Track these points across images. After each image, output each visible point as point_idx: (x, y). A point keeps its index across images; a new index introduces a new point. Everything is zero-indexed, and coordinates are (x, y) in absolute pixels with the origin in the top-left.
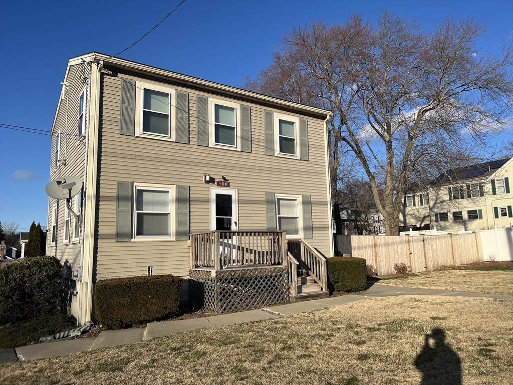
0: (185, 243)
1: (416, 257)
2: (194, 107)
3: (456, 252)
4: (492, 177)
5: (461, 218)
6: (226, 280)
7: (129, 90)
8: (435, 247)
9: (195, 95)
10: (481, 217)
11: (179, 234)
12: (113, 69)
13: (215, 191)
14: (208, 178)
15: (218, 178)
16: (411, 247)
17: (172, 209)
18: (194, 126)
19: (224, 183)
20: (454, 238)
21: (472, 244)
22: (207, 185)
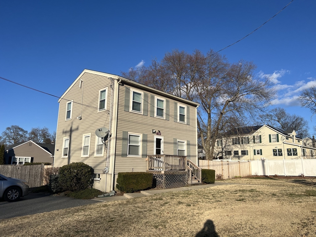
0: (145, 159)
1: (225, 172)
2: (149, 100)
3: (241, 170)
4: (253, 135)
5: (238, 154)
6: (167, 175)
7: (128, 92)
8: (232, 167)
9: (150, 95)
10: (247, 154)
11: (143, 155)
12: (123, 83)
13: (156, 137)
14: (154, 131)
15: (157, 132)
16: (223, 167)
17: (140, 144)
18: (149, 109)
19: (159, 133)
20: (240, 164)
21: (247, 167)
22: (153, 134)
